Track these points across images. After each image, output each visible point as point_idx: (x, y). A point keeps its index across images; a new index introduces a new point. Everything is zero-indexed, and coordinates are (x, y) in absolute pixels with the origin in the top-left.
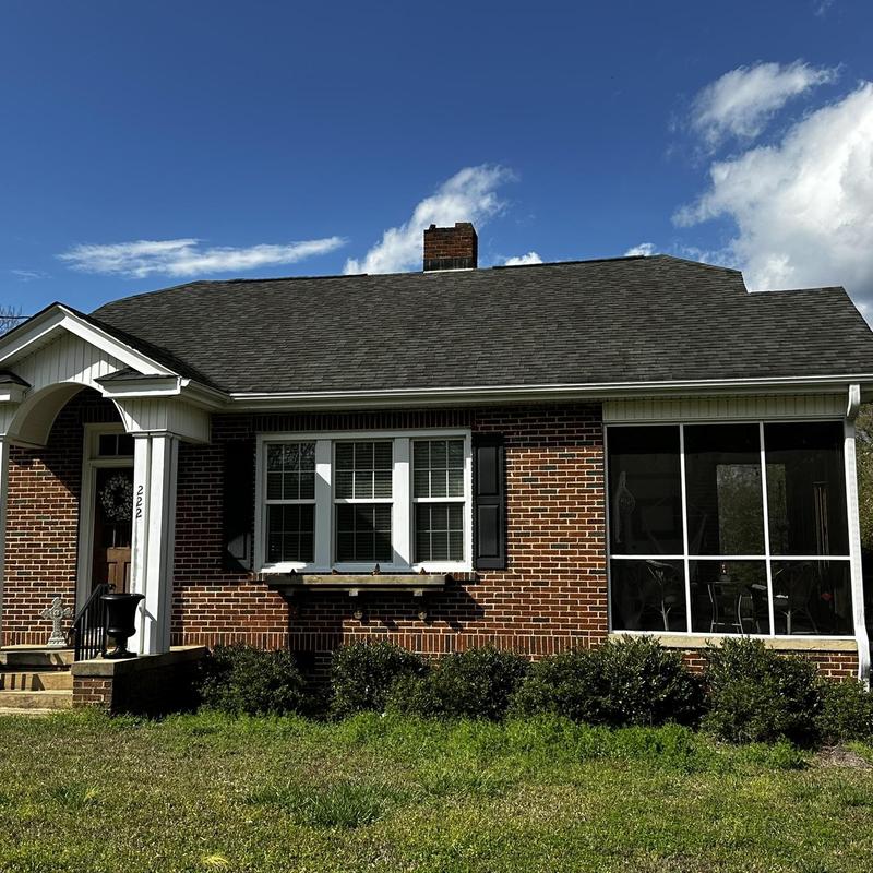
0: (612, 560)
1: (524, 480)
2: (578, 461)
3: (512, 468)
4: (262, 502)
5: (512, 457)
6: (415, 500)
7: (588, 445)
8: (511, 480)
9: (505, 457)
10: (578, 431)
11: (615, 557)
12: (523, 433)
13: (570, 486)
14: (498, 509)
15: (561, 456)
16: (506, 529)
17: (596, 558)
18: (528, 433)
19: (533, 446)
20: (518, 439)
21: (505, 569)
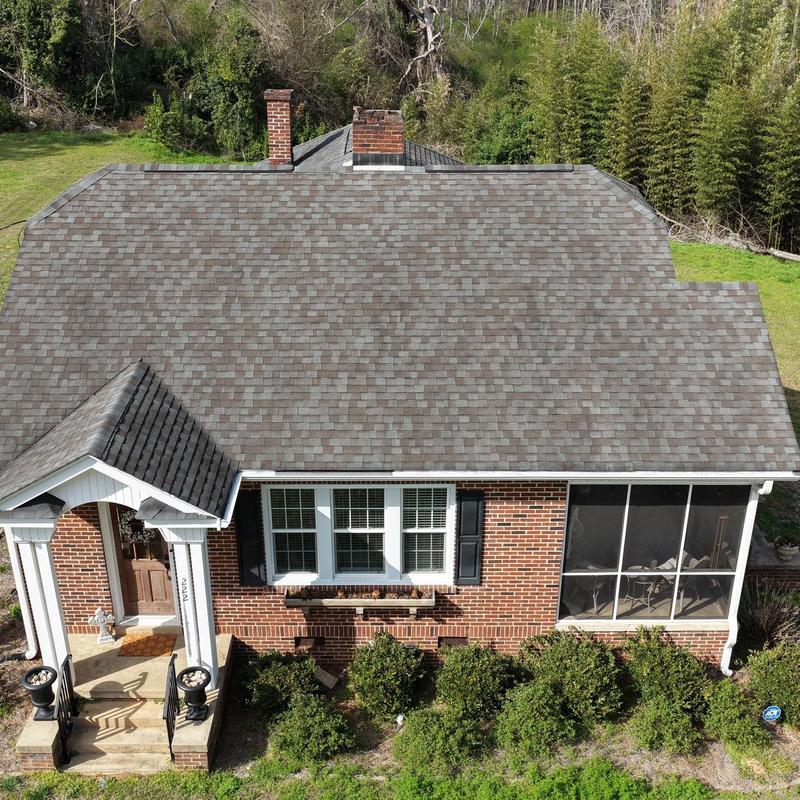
0: (564, 577)
1: (499, 524)
2: (545, 512)
3: (490, 516)
4: (269, 532)
5: (491, 507)
6: (404, 531)
7: (554, 499)
8: (489, 524)
9: (485, 507)
10: (547, 490)
11: (566, 574)
12: (501, 490)
13: (536, 528)
14: (476, 545)
15: (531, 507)
16: (483, 558)
17: (552, 576)
18: (505, 490)
19: (508, 499)
20: (496, 494)
21: (480, 584)
